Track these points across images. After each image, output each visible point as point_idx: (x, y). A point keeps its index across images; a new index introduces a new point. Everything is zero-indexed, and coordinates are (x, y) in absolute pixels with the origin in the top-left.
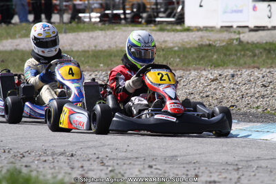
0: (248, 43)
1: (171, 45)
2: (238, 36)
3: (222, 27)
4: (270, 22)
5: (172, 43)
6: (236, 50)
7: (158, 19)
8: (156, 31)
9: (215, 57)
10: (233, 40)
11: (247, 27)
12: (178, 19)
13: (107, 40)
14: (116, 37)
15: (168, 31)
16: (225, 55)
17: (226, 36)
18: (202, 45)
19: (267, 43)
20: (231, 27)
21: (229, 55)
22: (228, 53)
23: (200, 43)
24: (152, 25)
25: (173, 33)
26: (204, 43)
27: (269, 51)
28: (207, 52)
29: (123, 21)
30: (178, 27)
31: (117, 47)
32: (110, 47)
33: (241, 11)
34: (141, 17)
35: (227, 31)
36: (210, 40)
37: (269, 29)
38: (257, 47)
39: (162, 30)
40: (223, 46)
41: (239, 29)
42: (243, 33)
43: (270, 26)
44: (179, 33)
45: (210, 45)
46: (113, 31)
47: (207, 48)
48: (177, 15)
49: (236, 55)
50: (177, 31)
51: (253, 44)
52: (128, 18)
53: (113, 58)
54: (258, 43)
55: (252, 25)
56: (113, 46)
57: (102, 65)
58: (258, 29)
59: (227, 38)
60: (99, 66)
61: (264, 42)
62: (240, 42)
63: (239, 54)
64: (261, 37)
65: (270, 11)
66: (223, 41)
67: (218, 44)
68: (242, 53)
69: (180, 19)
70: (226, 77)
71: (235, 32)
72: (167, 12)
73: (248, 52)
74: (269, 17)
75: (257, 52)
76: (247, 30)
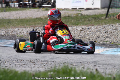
0: (85, 15)
2: (80, 12)
3: (72, 9)
6: (81, 18)
7: (43, 6)
8: (45, 10)
9: (73, 21)
10: (79, 14)
11: (83, 8)
12: (52, 5)
13: (24, 14)
14: (28, 13)
16: (77, 20)
17: (75, 12)
18: (65, 16)
19: (93, 15)
20: (76, 8)
21: (78, 20)
22: (78, 19)
23: (64, 15)
24: (41, 8)
26: (66, 15)
27: (95, 18)
28: (69, 19)
29: (28, 7)
31: (29, 17)
32: (25, 17)
33: (80, 2)
34: (36, 5)
35: (75, 10)
36: (68, 14)
37: (93, 9)
38: (89, 17)
39: (47, 10)
40: (75, 17)
41: (81, 9)
42: (82, 11)
43: (93, 8)
45: (69, 16)
46: (25, 11)
47: (67, 17)
48: (51, 4)
49: (81, 20)
51: (87, 15)
52: (30, 5)
53: (29, 22)
54: (89, 15)
55: (85, 8)
56: (27, 17)
57: (25, 25)
58: (88, 9)
59: (76, 13)
60: (24, 25)
61: (92, 15)
62: (82, 15)
64: (90, 12)
65: (93, 1)
66: (74, 14)
67: (73, 16)
68: (84, 19)
69: (53, 5)
70: (85, 29)
71: (79, 11)
72: (47, 3)
73: (86, 19)
74: (93, 4)
75: (90, 19)
76: (84, 10)
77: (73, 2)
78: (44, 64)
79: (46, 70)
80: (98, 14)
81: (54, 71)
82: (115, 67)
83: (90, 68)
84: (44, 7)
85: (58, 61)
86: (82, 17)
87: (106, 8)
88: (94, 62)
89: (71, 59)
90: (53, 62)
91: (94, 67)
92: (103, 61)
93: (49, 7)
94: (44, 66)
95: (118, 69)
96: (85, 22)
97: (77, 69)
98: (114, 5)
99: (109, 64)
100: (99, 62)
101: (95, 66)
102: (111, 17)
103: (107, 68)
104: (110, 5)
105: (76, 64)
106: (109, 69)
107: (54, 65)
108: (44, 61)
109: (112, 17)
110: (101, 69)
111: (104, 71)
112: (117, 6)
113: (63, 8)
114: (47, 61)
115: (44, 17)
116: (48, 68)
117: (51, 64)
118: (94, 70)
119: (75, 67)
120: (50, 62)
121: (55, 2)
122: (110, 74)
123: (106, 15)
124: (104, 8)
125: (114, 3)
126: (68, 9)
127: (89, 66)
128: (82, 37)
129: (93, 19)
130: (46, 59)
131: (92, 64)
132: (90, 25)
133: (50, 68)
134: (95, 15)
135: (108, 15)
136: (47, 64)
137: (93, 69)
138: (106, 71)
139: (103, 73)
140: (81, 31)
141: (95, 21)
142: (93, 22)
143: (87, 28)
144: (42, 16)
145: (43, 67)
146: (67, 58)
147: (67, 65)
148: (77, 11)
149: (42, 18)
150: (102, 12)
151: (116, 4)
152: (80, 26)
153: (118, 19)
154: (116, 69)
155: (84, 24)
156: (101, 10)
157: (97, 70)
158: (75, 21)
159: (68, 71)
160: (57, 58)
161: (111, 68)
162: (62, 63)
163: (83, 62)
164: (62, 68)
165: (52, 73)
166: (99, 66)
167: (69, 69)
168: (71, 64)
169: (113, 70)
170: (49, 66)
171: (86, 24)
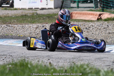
0: (40, 14)
1: (11, 15)
2: (36, 12)
3: (28, 8)
4: (47, 6)
5: (11, 14)
6: (36, 17)
7: (3, 5)
8: (4, 10)
9: (29, 19)
10: (34, 13)
11: (38, 8)
15: (8, 10)
16: (33, 19)
17: (31, 12)
18: (23, 15)
19: (47, 14)
20: (32, 8)
22: (34, 18)
23: (22, 14)
24: (1, 8)
25: (10, 11)
26: (23, 14)
27: (49, 17)
28: (25, 17)
33: (36, 2)
35: (31, 10)
36: (25, 13)
37: (47, 9)
38: (44, 16)
39: (6, 9)
41: (36, 9)
42: (38, 10)
43: (47, 8)
44: (13, 11)
45: (25, 15)
47: (24, 16)
48: (10, 4)
49: (37, 19)
50: (12, 10)
51: (42, 14)
54: (44, 14)
55: (40, 7)
58: (43, 9)
61: (46, 14)
62: (37, 14)
64: (45, 12)
65: (47, 2)
66: (30, 14)
67: (29, 15)
68: (39, 18)
69: (12, 5)
70: (40, 27)
71: (34, 10)
72: (6, 3)
73: (41, 18)
75: (44, 17)
76: (39, 9)
77: (30, 3)
78: (3, 58)
79: (5, 64)
80: (52, 13)
81: (12, 64)
82: (66, 60)
83: (44, 62)
84: (3, 7)
85: (16, 55)
86: (37, 16)
87: (58, 8)
88: (48, 56)
89: (27, 53)
90: (11, 56)
91: (48, 61)
92: (56, 55)
93: (8, 7)
94: (3, 59)
95: (69, 62)
96: (40, 21)
97: (33, 62)
98: (66, 6)
99: (61, 58)
100: (52, 56)
101: (49, 59)
103: (59, 62)
104: (62, 6)
105: (32, 58)
106: (61, 63)
107: (12, 59)
108: (3, 55)
110: (54, 62)
111: (56, 64)
112: (69, 6)
113: (21, 8)
114: (6, 55)
115: (3, 16)
116: (7, 62)
117: (9, 58)
118: (48, 64)
119: (31, 61)
120: (8, 56)
121: (13, 2)
122: (62, 67)
124: (57, 8)
125: (66, 3)
126: (25, 8)
127: (43, 59)
128: (38, 34)
129: (47, 18)
130: (5, 54)
131: (46, 58)
132: (45, 23)
133: (8, 62)
134: (49, 14)
136: (6, 58)
137: (46, 63)
138: (58, 64)
139: (56, 65)
140: (36, 28)
141: (49, 20)
142: (47, 21)
143: (42, 25)
144: (2, 15)
145: (2, 61)
146: (24, 53)
147: (23, 58)
148: (33, 10)
149: (1, 16)
150: (55, 12)
151: (68, 5)
152: (35, 24)
154: (67, 63)
155: (39, 23)
156: (54, 10)
157: (50, 63)
158: (31, 19)
159: (25, 64)
160: (15, 52)
161: (63, 61)
162: (19, 57)
163: (38, 56)
164: (19, 61)
165: (10, 66)
166: (53, 59)
167: (26, 63)
168: (28, 58)
169: (65, 63)
170: (7, 60)
171: (41, 23)
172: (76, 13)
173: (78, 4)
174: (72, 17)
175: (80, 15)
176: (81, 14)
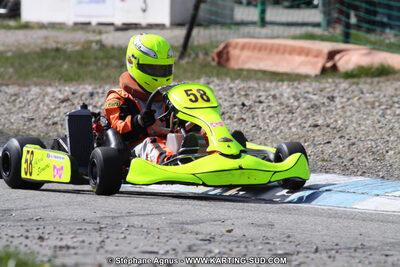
0: (113, 48)
1: (2, 48)
2: (98, 38)
3: (75, 24)
4: (144, 18)
5: (3, 45)
6: (96, 58)
9: (65, 66)
10: (92, 42)
11: (112, 24)
12: (11, 10)
16: (80, 64)
17: (81, 36)
18: (46, 49)
20: (89, 24)
21: (85, 65)
22: (84, 61)
23: (44, 46)
25: (3, 31)
26: (49, 47)
28: (54, 59)
30: (12, 23)
35: (82, 29)
36: (58, 43)
37: (143, 28)
40: (78, 52)
41: (101, 27)
42: (106, 32)
43: (144, 22)
44: (12, 31)
45: (57, 50)
47: (52, 54)
48: (9, 4)
49: (96, 64)
50: (9, 28)
51: (120, 49)
55: (118, 22)
58: (127, 27)
59: (83, 40)
62: (102, 46)
63: (99, 64)
65: (145, 1)
66: (76, 44)
67: (70, 48)
68: (105, 62)
69: (14, 10)
71: (94, 31)
73: (112, 61)
74: (144, 11)
76: (112, 28)
77: (80, 2)
86: (101, 54)
102: (197, 56)
104: (194, 17)
109: (201, 56)
123: (181, 49)
124: (181, 24)
135: (189, 50)
148: (89, 32)
153: (219, 63)
158: (75, 65)
172: (243, 47)
173: (263, 12)
174: (228, 59)
175: (256, 54)
176: (260, 48)
